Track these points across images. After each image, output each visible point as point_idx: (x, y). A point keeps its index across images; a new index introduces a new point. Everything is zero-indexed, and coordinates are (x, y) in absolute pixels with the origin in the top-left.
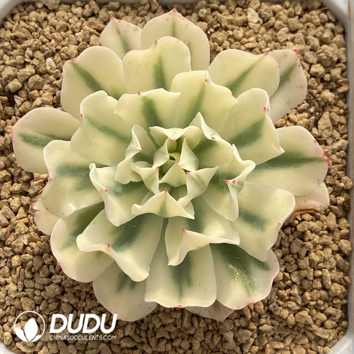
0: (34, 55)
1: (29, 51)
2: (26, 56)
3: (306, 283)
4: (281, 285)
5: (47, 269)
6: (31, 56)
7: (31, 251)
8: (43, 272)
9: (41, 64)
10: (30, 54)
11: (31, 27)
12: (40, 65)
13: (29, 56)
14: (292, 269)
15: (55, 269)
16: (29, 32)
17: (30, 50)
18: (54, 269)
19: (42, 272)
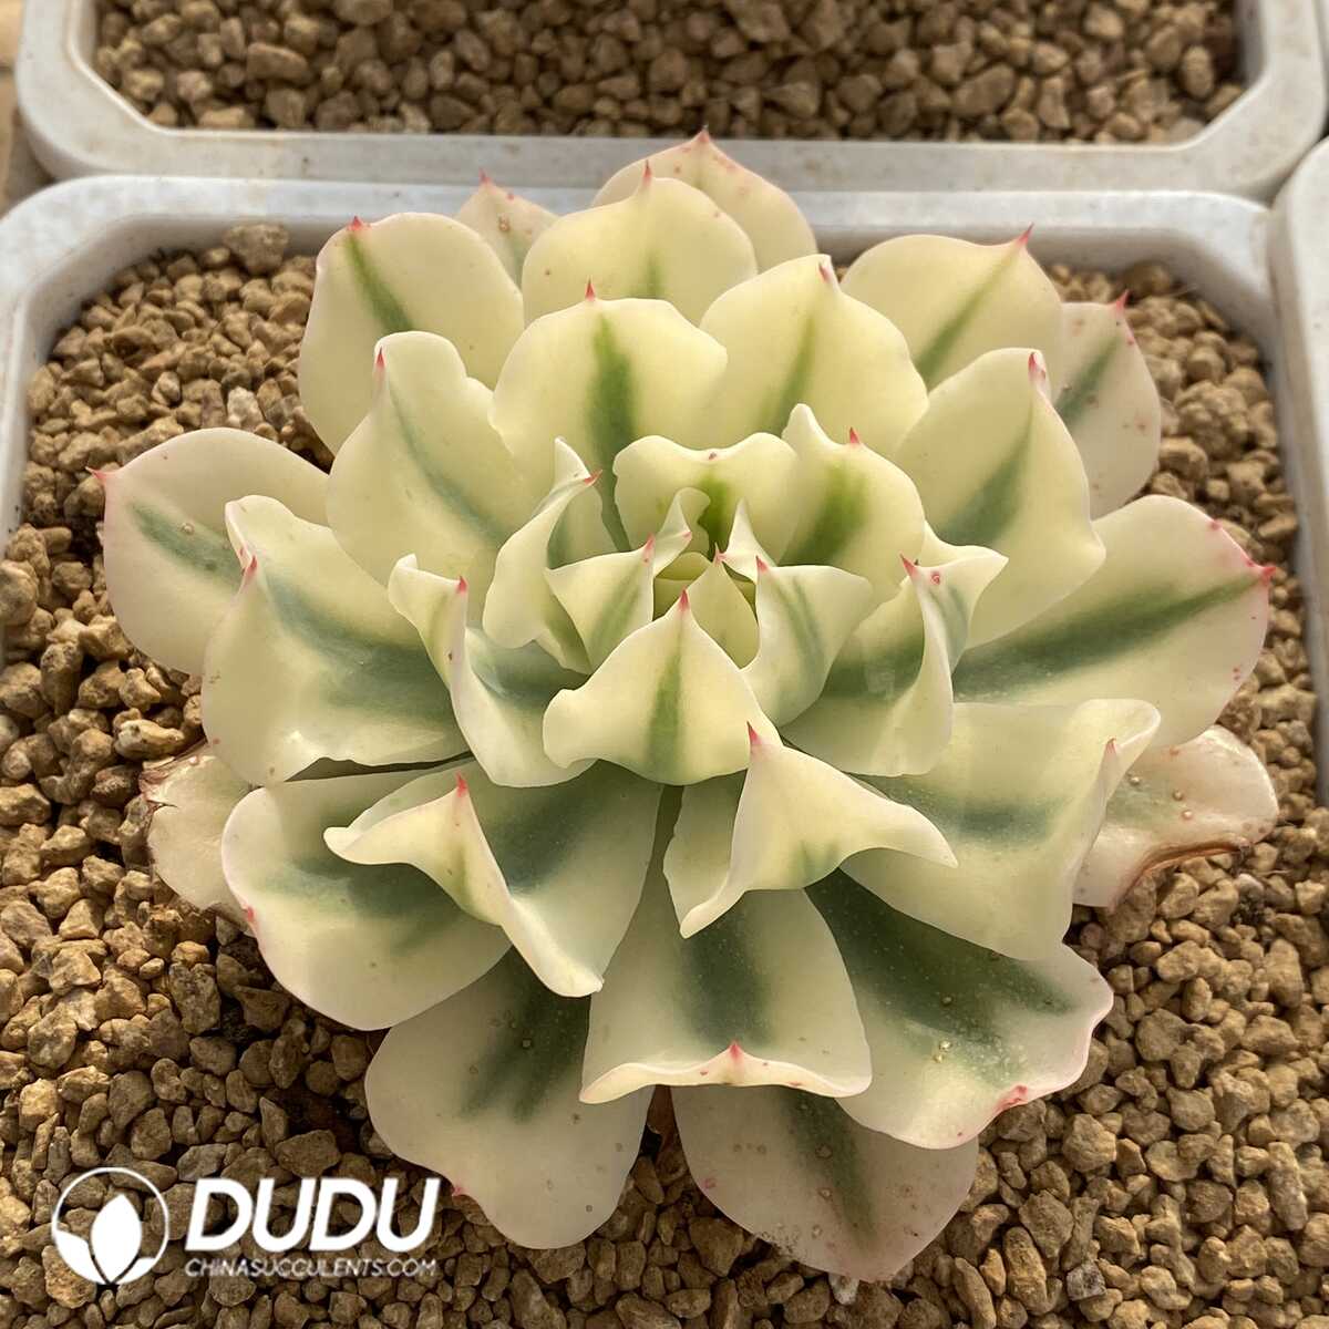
0: (185, 393)
1: (167, 382)
2: (156, 394)
3: (1211, 1193)
4: (1110, 1195)
5: (164, 1123)
6: (173, 395)
7: (106, 1055)
8: (147, 1134)
9: (210, 413)
10: (171, 391)
11: (182, 314)
12: (205, 416)
13: (166, 395)
14: (1150, 1129)
15: (195, 1122)
16: (173, 330)
17: (170, 378)
18: (191, 1119)
19: (144, 1135)
